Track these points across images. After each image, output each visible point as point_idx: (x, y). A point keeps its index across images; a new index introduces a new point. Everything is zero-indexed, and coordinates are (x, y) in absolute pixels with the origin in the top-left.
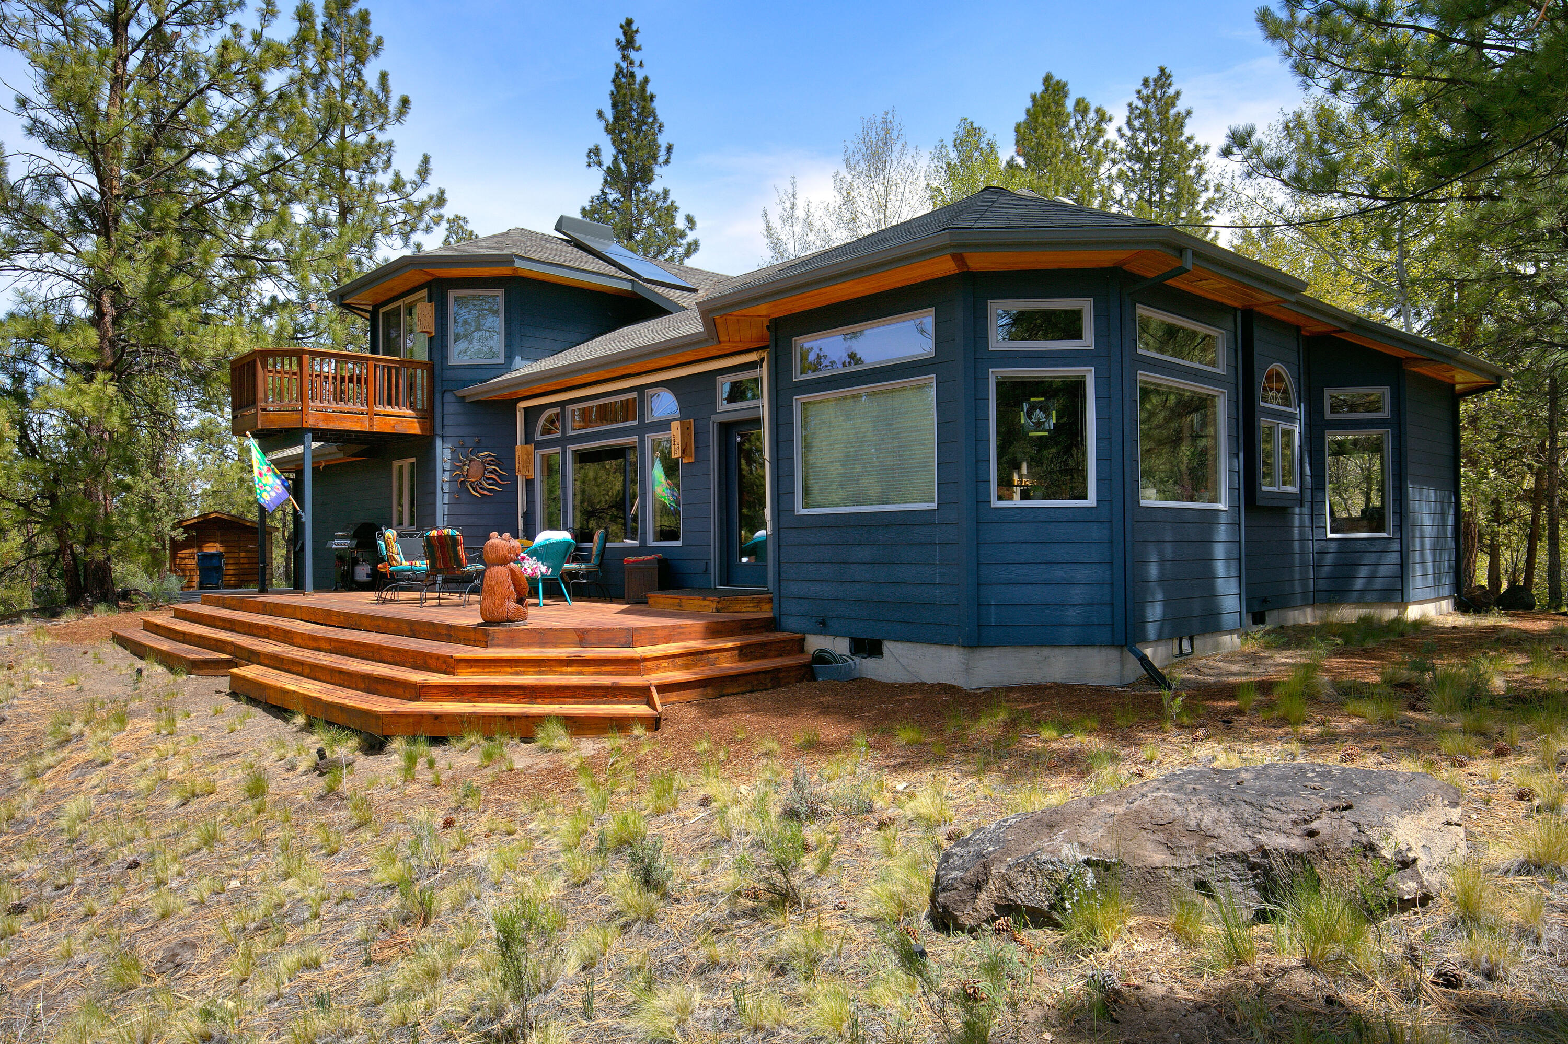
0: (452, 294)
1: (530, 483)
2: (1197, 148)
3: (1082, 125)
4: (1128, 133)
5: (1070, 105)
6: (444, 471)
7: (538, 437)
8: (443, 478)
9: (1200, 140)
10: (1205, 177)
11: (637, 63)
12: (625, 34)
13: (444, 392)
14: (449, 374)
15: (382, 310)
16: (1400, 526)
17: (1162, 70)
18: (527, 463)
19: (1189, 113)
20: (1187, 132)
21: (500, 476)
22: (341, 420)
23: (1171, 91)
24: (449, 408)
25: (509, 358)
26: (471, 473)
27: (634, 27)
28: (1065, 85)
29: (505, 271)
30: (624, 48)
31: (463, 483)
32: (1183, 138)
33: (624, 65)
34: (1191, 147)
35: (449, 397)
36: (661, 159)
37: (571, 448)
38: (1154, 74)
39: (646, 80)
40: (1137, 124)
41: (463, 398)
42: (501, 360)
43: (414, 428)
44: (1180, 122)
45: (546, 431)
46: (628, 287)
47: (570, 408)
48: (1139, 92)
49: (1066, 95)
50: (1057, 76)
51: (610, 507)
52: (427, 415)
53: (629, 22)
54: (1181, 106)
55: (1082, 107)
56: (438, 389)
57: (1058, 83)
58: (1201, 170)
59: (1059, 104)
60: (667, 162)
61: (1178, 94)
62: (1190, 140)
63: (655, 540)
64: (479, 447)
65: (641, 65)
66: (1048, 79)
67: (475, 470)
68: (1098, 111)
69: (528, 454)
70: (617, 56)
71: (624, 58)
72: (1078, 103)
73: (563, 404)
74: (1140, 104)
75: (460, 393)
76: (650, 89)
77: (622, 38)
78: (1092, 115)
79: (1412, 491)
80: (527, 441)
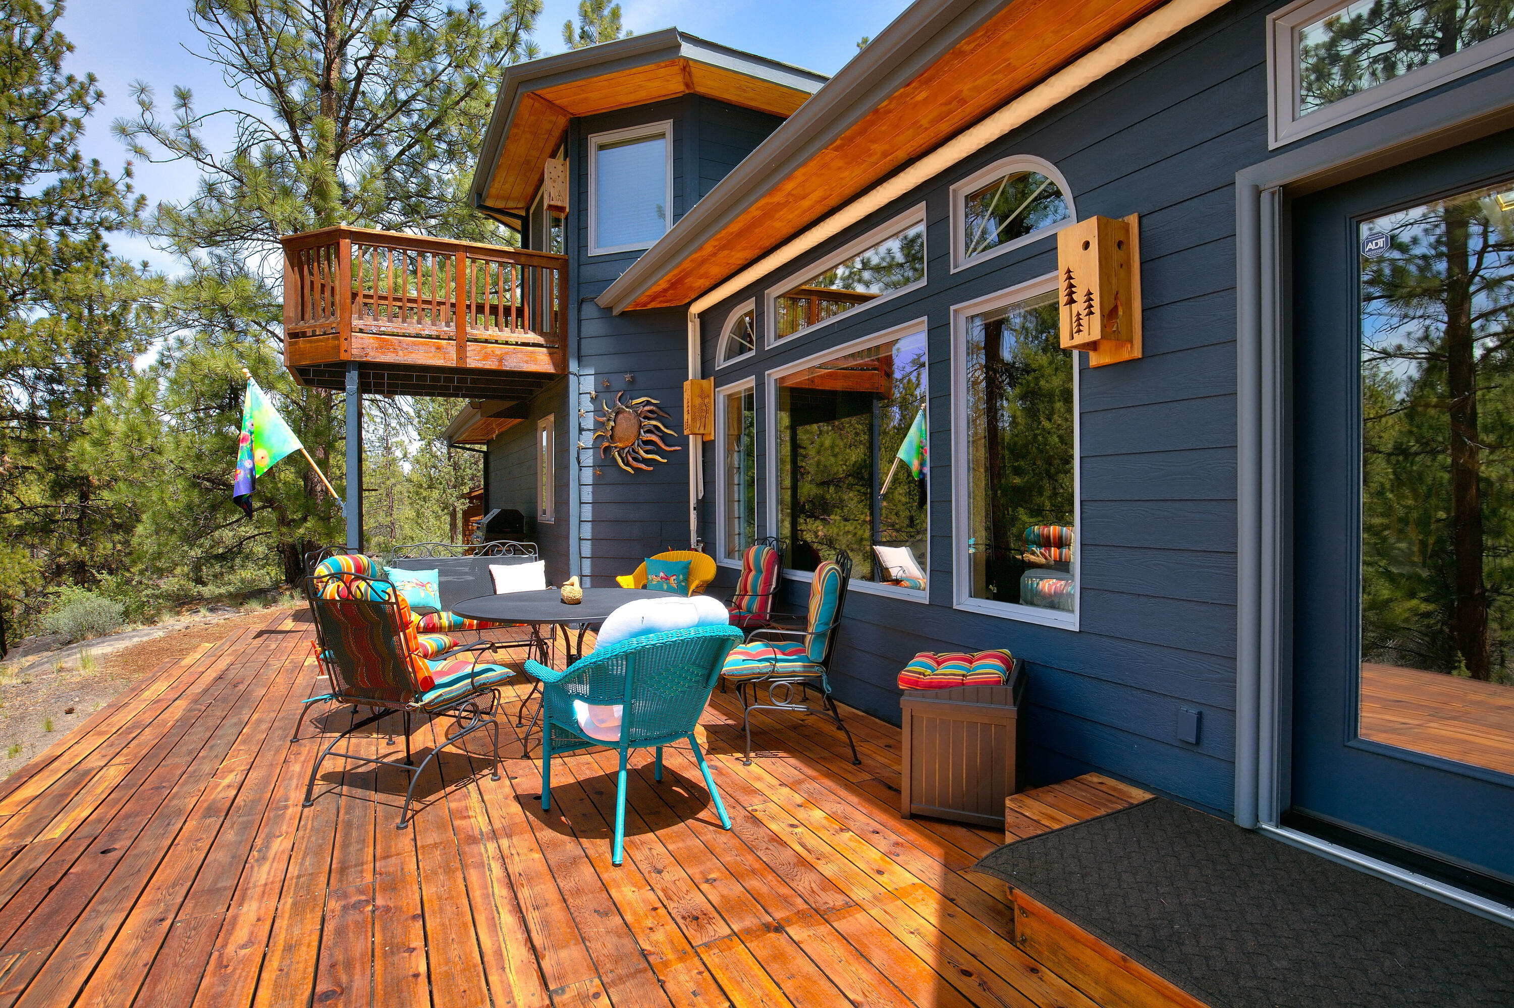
0: (594, 140)
1: (708, 447)
6: (581, 430)
7: (721, 363)
8: (580, 442)
13: (581, 302)
14: (589, 271)
15: (531, 210)
18: (704, 412)
21: (664, 437)
24: (589, 328)
26: (619, 432)
31: (607, 450)
35: (589, 310)
37: (774, 374)
41: (610, 309)
43: (541, 363)
45: (736, 349)
47: (773, 292)
51: (847, 476)
52: (557, 341)
56: (574, 298)
63: (975, 593)
64: (632, 389)
67: (626, 426)
69: (703, 395)
73: (756, 289)
75: (604, 300)
80: (706, 370)
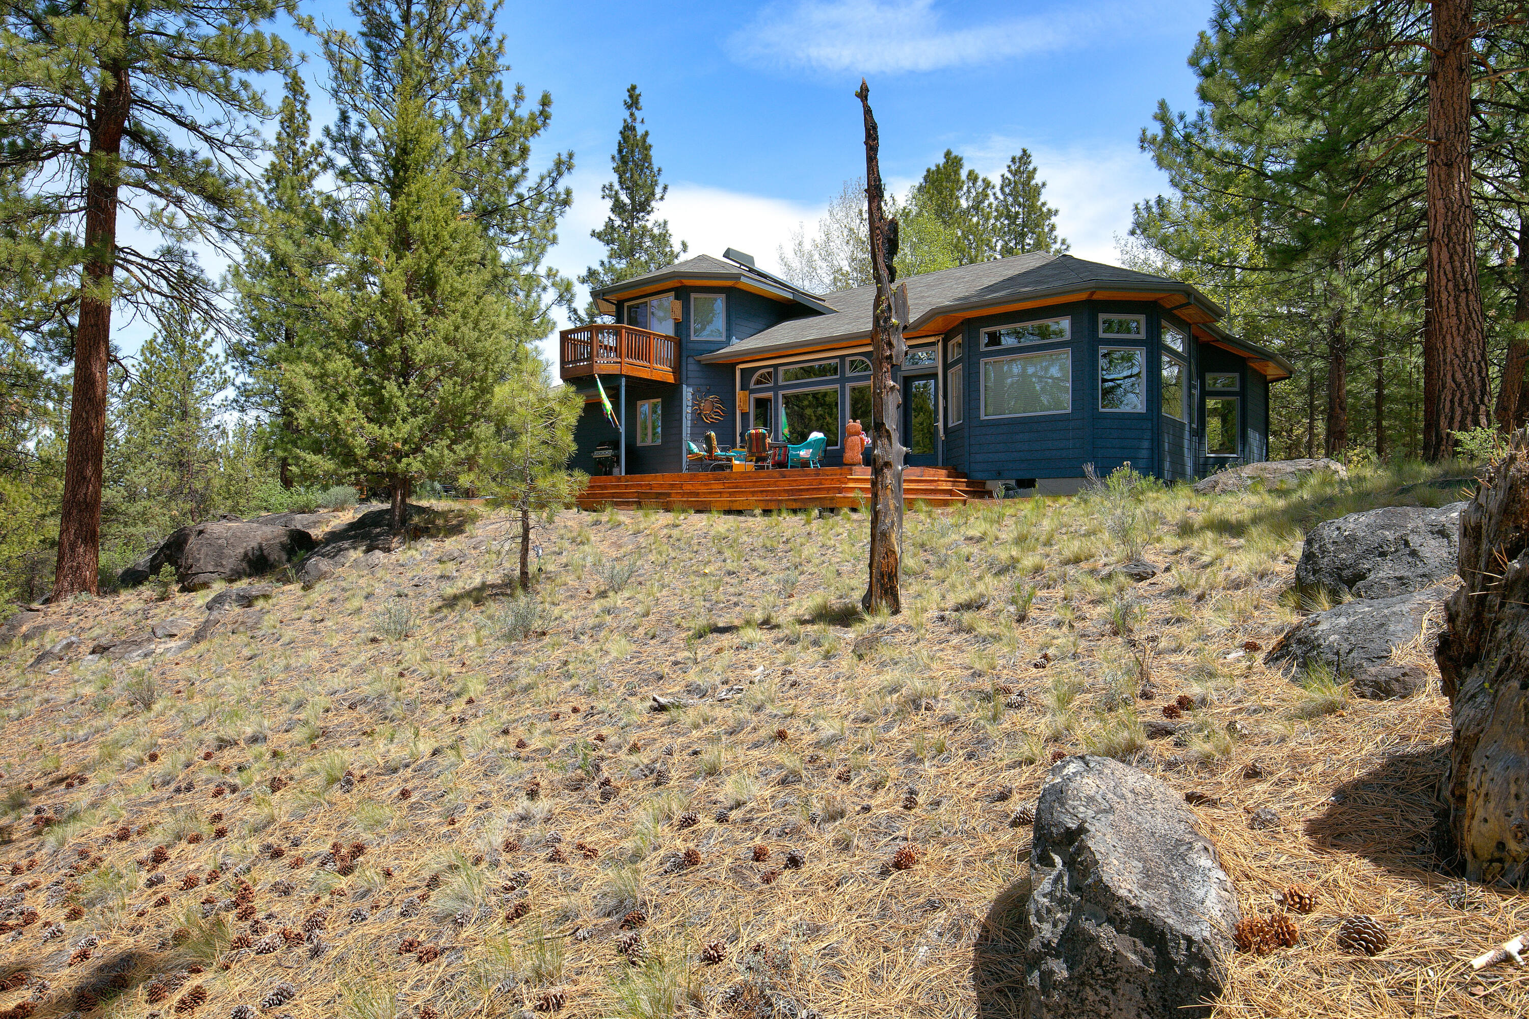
0: (693, 296)
1: (744, 415)
2: (1049, 210)
3: (973, 190)
4: (1001, 197)
5: (964, 174)
6: (687, 406)
7: (752, 386)
8: (687, 410)
9: (1051, 205)
10: (1055, 233)
11: (639, 120)
12: (631, 96)
13: (687, 357)
14: (691, 345)
15: (626, 304)
16: (1243, 451)
17: (1024, 151)
18: (743, 402)
19: (1044, 185)
20: (1042, 199)
21: (724, 410)
22: (639, 370)
23: (1031, 167)
24: (690, 367)
25: (729, 337)
26: (705, 408)
27: (637, 92)
28: (961, 159)
29: (729, 283)
30: (629, 107)
31: (700, 414)
32: (1039, 203)
33: (629, 120)
34: (1045, 209)
35: (690, 360)
36: (658, 196)
37: (781, 393)
38: (1019, 154)
39: (647, 134)
40: (1007, 190)
41: (700, 361)
42: (724, 339)
43: (671, 379)
44: (1037, 191)
45: (758, 382)
46: (790, 297)
47: (781, 369)
48: (1009, 167)
49: (961, 167)
50: (955, 153)
52: (677, 370)
53: (633, 88)
54: (1038, 179)
55: (973, 177)
56: (684, 354)
57: (956, 157)
58: (1053, 228)
59: (957, 173)
60: (662, 198)
61: (1035, 170)
62: (1044, 204)
64: (709, 392)
65: (642, 121)
66: (948, 154)
67: (707, 407)
68: (984, 180)
69: (744, 396)
70: (626, 114)
71: (632, 115)
72: (971, 173)
73: (776, 367)
74: (1009, 175)
75: (698, 358)
76: (649, 140)
77: (628, 100)
78: (980, 183)
79: (1250, 432)
80: (744, 388)
